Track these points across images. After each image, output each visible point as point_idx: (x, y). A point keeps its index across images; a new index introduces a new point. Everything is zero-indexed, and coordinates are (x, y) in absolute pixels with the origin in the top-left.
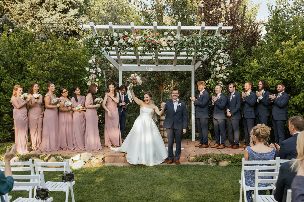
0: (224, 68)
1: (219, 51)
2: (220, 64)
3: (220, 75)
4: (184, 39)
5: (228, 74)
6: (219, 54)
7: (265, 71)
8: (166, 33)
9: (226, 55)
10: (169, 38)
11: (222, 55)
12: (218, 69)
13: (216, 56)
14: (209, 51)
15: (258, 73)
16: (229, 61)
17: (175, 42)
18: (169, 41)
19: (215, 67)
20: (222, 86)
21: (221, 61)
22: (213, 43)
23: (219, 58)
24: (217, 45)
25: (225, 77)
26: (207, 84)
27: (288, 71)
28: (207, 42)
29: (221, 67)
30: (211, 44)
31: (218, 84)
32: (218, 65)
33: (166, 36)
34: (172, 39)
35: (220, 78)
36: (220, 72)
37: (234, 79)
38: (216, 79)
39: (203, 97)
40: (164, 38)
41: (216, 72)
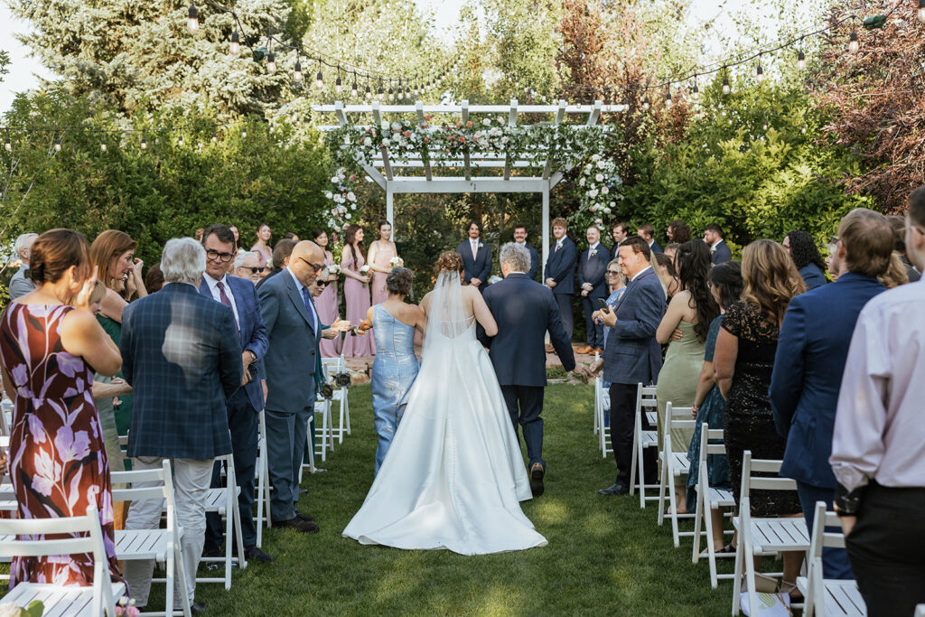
0: (605, 191)
1: (595, 157)
2: (597, 183)
3: (597, 205)
4: (523, 133)
5: (613, 204)
6: (594, 163)
7: (690, 198)
8: (487, 122)
9: (610, 165)
10: (495, 131)
11: (601, 165)
12: (593, 193)
13: (589, 166)
14: (576, 155)
15: (676, 202)
16: (617, 178)
17: (505, 139)
18: (493, 137)
19: (586, 189)
20: (602, 228)
21: (599, 177)
22: (583, 139)
23: (595, 170)
24: (591, 144)
25: (607, 210)
26: (572, 224)
27: (733, 198)
28: (571, 137)
29: (600, 188)
30: (579, 143)
31: (593, 224)
32: (593, 186)
33: (487, 128)
34: (500, 133)
35: (598, 211)
36: (597, 200)
37: (632, 210)
38: (589, 214)
39: (562, 252)
40: (484, 132)
41: (590, 199)
